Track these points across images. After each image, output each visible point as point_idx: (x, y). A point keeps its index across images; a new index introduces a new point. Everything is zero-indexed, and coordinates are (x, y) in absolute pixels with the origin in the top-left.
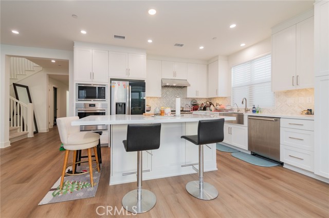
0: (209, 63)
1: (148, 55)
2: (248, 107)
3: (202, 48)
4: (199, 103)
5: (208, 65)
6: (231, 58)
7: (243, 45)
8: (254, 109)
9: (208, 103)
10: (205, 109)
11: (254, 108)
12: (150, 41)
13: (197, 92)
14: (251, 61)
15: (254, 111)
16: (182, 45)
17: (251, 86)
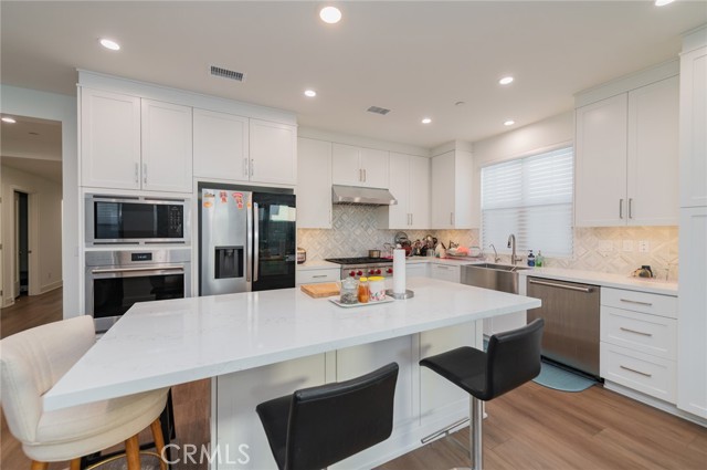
0: (433, 155)
1: (300, 127)
2: (517, 254)
3: (427, 121)
4: (412, 238)
5: (431, 159)
6: (480, 147)
7: (509, 123)
8: (531, 259)
9: (429, 238)
10: (424, 253)
11: (531, 256)
12: (310, 93)
13: (410, 217)
14: (523, 159)
15: (531, 263)
16: (385, 112)
17: (522, 211)
